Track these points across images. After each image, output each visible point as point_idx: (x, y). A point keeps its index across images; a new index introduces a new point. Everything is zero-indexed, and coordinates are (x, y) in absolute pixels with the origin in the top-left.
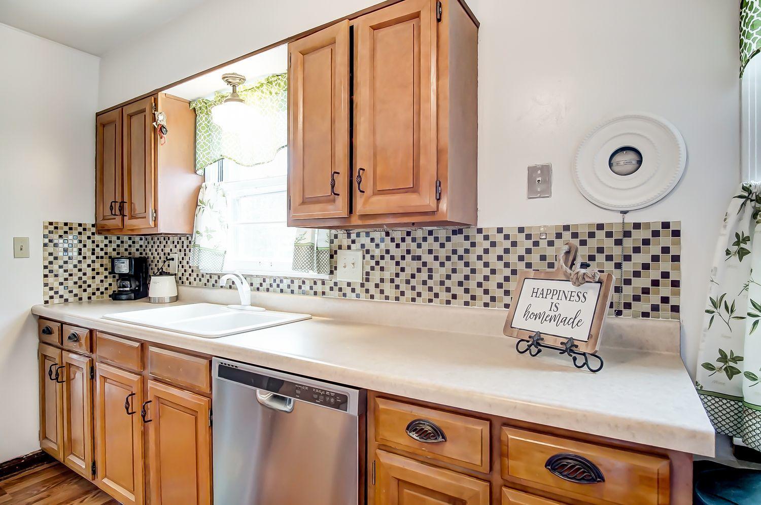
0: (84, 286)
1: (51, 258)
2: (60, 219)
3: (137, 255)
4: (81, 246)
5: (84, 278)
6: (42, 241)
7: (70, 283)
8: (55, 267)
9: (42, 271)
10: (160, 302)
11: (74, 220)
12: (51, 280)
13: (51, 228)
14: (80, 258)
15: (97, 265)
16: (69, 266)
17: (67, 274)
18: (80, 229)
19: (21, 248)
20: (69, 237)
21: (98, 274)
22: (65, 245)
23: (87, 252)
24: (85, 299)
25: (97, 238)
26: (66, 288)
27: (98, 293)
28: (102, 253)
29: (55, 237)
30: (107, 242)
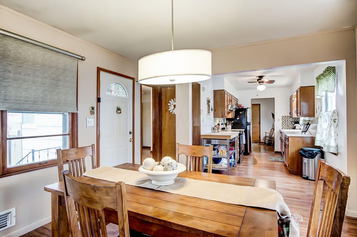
0: (288, 126)
1: (283, 122)
2: (284, 115)
3: (296, 121)
4: (288, 120)
5: (288, 125)
6: (281, 119)
7: (286, 126)
8: (283, 123)
9: (281, 124)
10: (297, 129)
11: (286, 115)
12: (283, 125)
13: (283, 117)
14: (288, 122)
15: (291, 123)
16: (286, 123)
17: (285, 124)
18: (287, 117)
19: (278, 120)
20: (286, 118)
21: (291, 124)
22: (285, 120)
23: (289, 121)
24: (288, 128)
25: (290, 118)
26: (285, 126)
27: (291, 128)
28: (291, 121)
29: (283, 118)
30: (292, 119)
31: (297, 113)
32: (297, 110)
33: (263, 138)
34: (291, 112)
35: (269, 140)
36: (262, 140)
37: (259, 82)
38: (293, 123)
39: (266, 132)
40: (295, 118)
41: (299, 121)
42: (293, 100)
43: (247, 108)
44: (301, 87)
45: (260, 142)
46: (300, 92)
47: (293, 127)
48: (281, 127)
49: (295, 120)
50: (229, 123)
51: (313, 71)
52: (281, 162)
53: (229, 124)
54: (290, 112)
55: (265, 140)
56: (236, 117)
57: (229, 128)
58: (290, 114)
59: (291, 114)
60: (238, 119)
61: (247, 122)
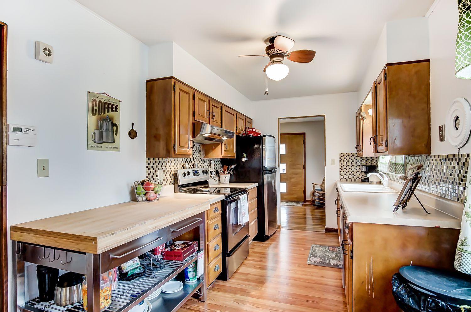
0: (353, 176)
1: (342, 165)
2: (344, 152)
3: (370, 164)
4: (352, 161)
5: (353, 173)
6: (339, 160)
7: (348, 174)
8: (343, 168)
9: (339, 170)
10: (372, 183)
11: (349, 152)
12: (342, 173)
13: (342, 155)
14: (352, 165)
15: (358, 168)
16: (348, 168)
17: (347, 171)
18: (352, 155)
19: (333, 162)
20: (348, 158)
21: (358, 171)
22: (347, 161)
23: (354, 163)
24: (353, 180)
25: (358, 158)
26: (347, 176)
27: (358, 179)
28: (360, 164)
29: (343, 158)
30: (361, 159)
31: (377, 144)
32: (377, 136)
33: (311, 193)
34: (359, 145)
35: (319, 199)
36: (309, 198)
37: (272, 57)
38: (363, 169)
39: (314, 184)
40: (366, 158)
41: (375, 164)
42: (363, 118)
43: (264, 136)
44: (388, 65)
45: (305, 201)
46: (386, 80)
47: (363, 178)
48: (338, 177)
49: (368, 162)
50: (222, 170)
51: (424, 16)
52: (334, 266)
53: (224, 172)
54: (357, 145)
55: (313, 197)
56: (239, 156)
57: (225, 180)
58: (356, 148)
59: (360, 147)
60: (244, 159)
61: (264, 168)
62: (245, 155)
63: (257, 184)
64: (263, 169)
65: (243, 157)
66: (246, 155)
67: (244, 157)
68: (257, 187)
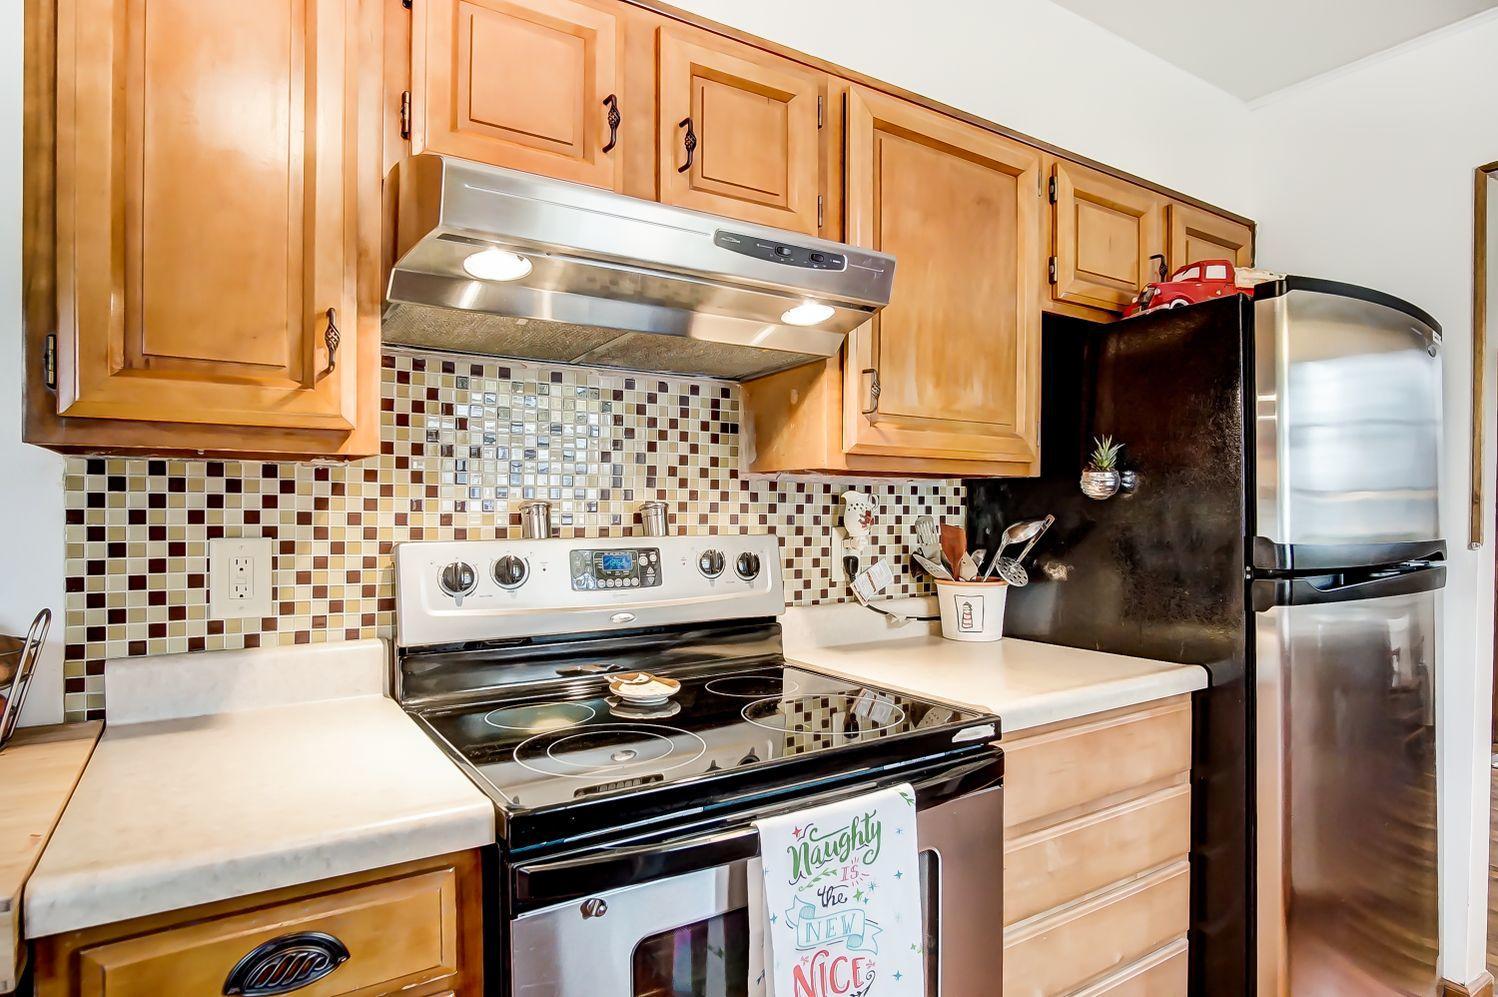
60: (1096, 484)
61: (1256, 549)
62: (1107, 452)
63: (1195, 677)
64: (1249, 560)
65: (1089, 469)
66: (1120, 454)
67: (1103, 470)
68: (1195, 694)
